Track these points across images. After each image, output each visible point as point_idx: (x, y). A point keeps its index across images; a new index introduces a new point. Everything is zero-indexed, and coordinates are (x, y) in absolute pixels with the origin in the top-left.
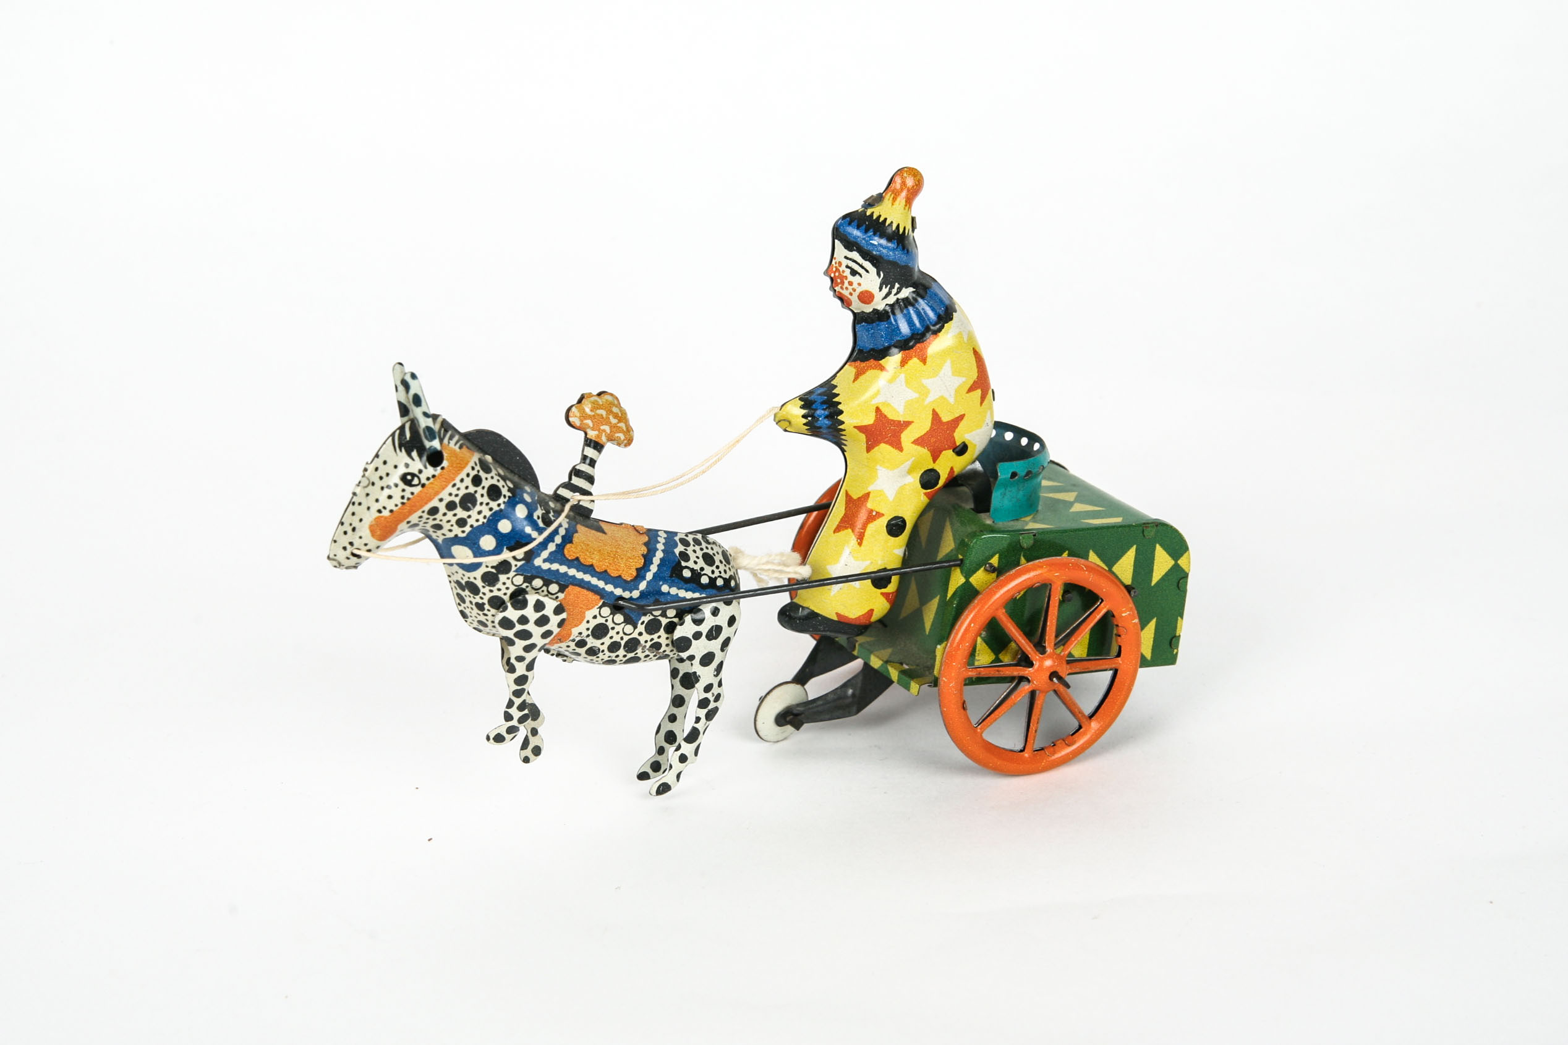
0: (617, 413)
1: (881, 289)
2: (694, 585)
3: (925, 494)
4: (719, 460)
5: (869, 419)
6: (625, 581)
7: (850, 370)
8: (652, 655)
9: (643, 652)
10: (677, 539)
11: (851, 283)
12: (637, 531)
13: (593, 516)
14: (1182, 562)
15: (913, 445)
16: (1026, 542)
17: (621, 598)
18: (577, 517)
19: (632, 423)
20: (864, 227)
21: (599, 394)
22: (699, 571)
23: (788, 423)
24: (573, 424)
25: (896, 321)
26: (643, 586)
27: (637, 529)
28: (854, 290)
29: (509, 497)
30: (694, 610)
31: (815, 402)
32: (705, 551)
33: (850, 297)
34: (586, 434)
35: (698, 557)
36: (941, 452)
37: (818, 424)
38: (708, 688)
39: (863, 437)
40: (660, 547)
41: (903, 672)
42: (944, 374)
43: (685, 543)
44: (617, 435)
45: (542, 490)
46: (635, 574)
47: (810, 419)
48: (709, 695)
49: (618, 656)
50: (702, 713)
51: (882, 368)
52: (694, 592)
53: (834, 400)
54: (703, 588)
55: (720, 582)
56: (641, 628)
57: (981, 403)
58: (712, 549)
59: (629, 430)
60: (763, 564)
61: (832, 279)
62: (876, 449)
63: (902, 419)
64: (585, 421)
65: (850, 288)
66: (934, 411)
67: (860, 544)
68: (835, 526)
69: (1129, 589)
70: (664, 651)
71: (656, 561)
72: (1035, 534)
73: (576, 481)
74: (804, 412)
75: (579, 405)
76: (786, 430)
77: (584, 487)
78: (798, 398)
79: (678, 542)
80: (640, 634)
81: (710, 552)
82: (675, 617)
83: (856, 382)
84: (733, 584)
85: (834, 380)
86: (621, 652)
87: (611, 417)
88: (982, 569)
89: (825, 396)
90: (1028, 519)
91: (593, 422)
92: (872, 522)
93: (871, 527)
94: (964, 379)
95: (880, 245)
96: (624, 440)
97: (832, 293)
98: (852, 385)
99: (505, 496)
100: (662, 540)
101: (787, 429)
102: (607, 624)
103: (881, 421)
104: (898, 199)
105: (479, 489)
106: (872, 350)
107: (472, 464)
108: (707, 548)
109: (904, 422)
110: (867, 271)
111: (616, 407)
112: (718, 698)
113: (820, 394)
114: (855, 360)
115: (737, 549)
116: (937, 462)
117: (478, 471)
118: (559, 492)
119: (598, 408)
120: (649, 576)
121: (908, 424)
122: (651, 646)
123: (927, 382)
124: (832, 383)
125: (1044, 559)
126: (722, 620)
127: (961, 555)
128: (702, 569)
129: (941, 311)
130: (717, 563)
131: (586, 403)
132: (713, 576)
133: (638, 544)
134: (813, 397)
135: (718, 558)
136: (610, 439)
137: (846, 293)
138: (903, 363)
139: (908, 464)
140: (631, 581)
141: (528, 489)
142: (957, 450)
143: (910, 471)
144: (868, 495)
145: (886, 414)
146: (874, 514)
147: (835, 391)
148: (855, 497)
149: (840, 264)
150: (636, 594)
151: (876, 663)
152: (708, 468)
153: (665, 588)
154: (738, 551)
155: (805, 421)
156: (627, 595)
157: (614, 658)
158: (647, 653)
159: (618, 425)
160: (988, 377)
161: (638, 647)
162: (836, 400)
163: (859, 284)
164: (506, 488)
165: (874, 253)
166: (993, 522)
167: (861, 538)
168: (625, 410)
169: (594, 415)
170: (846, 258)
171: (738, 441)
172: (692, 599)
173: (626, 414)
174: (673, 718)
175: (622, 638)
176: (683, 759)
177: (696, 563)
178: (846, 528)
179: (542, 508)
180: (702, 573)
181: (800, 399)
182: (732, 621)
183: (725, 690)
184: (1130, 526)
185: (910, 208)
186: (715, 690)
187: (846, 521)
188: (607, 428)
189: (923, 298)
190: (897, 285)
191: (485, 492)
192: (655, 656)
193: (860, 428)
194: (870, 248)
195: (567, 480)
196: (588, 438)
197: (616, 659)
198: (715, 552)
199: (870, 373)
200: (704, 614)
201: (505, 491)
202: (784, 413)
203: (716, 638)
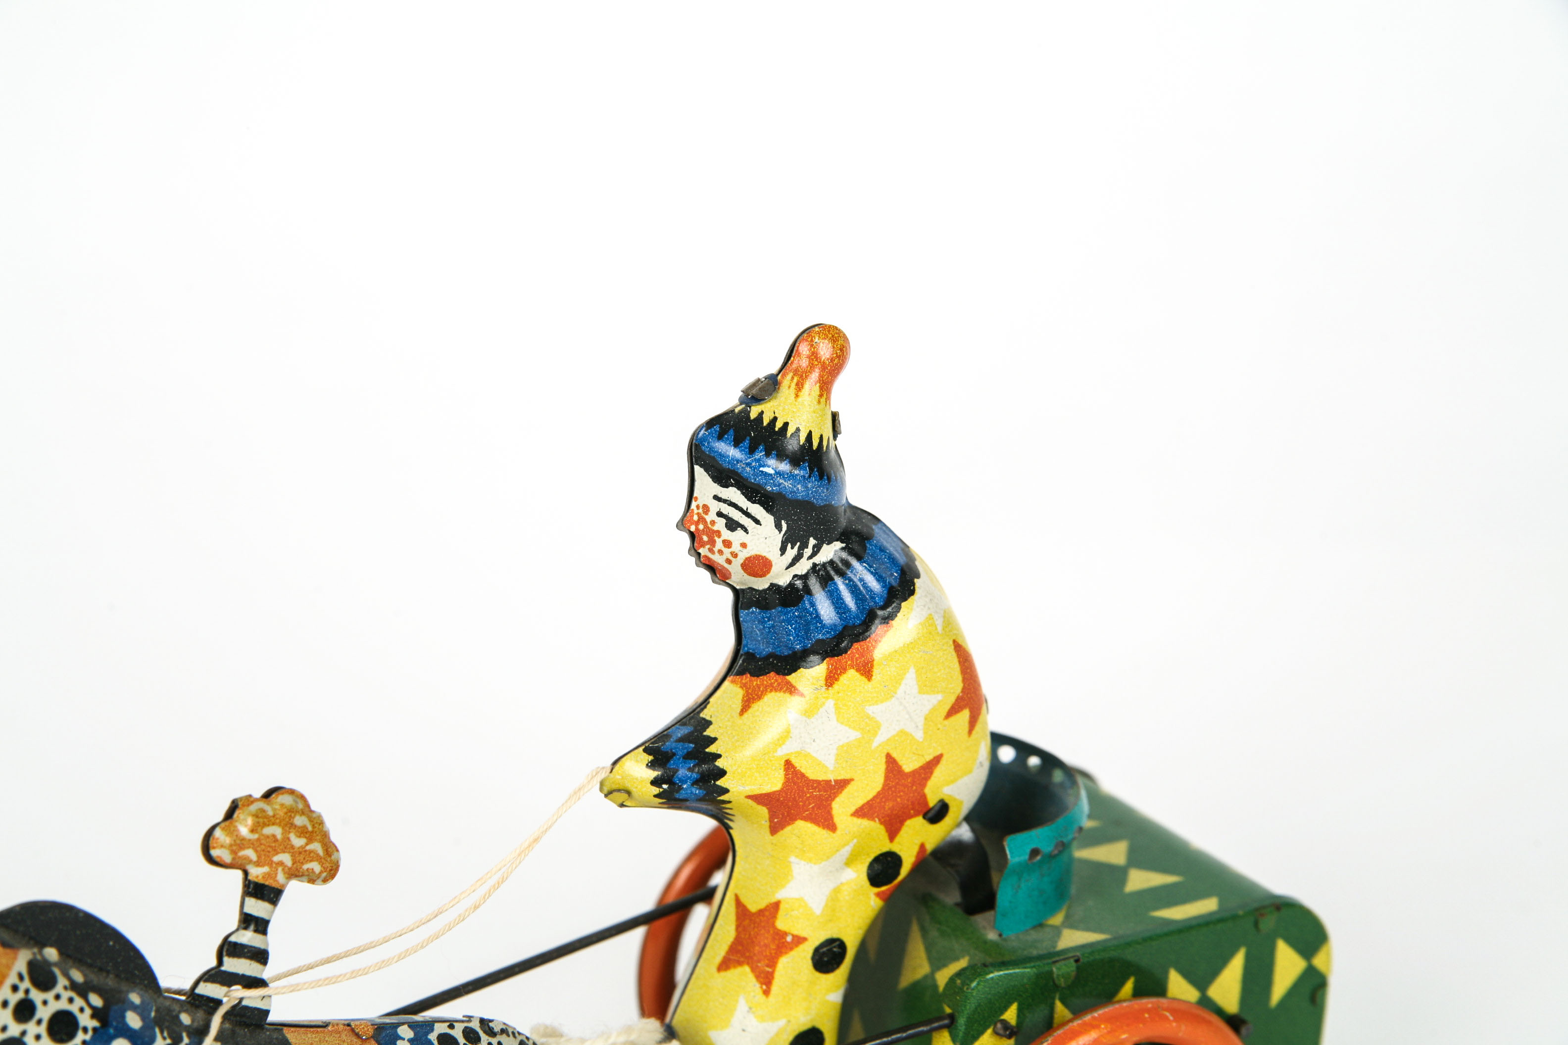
0: (305, 827)
1: (783, 550)
3: (878, 895)
4: (503, 880)
5: (774, 782)
7: (732, 691)
11: (727, 544)
14: (1318, 961)
15: (855, 820)
18: (237, 1029)
19: (334, 838)
20: (747, 443)
21: (268, 795)
23: (626, 796)
24: (218, 860)
25: (813, 605)
28: (735, 555)
29: (95, 1030)
31: (674, 754)
33: (726, 565)
34: (246, 873)
36: (902, 823)
37: (682, 795)
39: (763, 811)
42: (905, 692)
44: (305, 867)
47: (665, 786)
51: (791, 689)
53: (707, 750)
57: (970, 731)
59: (330, 849)
61: (692, 536)
62: (788, 829)
63: (832, 777)
64: (242, 853)
65: (727, 552)
66: (888, 756)
67: (767, 993)
68: (718, 959)
72: (1078, 955)
73: (232, 965)
74: (653, 774)
75: (227, 823)
76: (622, 805)
77: (248, 973)
78: (641, 749)
83: (746, 715)
85: (705, 711)
87: (292, 836)
88: (990, 1031)
89: (690, 742)
91: (256, 851)
92: (786, 953)
93: (784, 963)
94: (939, 697)
95: (779, 473)
96: (321, 872)
97: (693, 559)
98: (739, 721)
99: (85, 1030)
101: (624, 804)
103: (795, 783)
104: (807, 386)
105: (32, 1028)
106: (771, 655)
107: (13, 979)
109: (836, 781)
110: (757, 522)
111: (303, 813)
113: (681, 740)
114: (740, 673)
116: (898, 839)
117: (27, 991)
118: (199, 991)
119: (265, 825)
121: (842, 784)
123: (874, 710)
124: (702, 715)
125: (1101, 1012)
127: (949, 1006)
129: (893, 577)
131: (242, 816)
134: (669, 745)
136: (294, 874)
137: (718, 559)
138: (831, 679)
139: (846, 851)
141: (135, 998)
142: (930, 815)
144: (776, 906)
145: (803, 771)
146: (789, 939)
147: (709, 732)
148: (753, 907)
149: (706, 509)
155: (656, 790)
159: (308, 848)
160: (979, 685)
162: (711, 749)
163: (744, 545)
164: (88, 1012)
165: (769, 488)
167: (766, 980)
168: (319, 816)
169: (258, 840)
170: (717, 498)
171: (536, 840)
173: (322, 823)
178: (740, 963)
179: (165, 1034)
181: (645, 751)
185: (828, 399)
187: (738, 952)
188: (285, 858)
189: (859, 558)
190: (812, 542)
191: (43, 1029)
193: (759, 799)
194: (760, 480)
195: (213, 963)
196: (250, 881)
199: (771, 699)
201: (86, 1020)
202: (619, 777)
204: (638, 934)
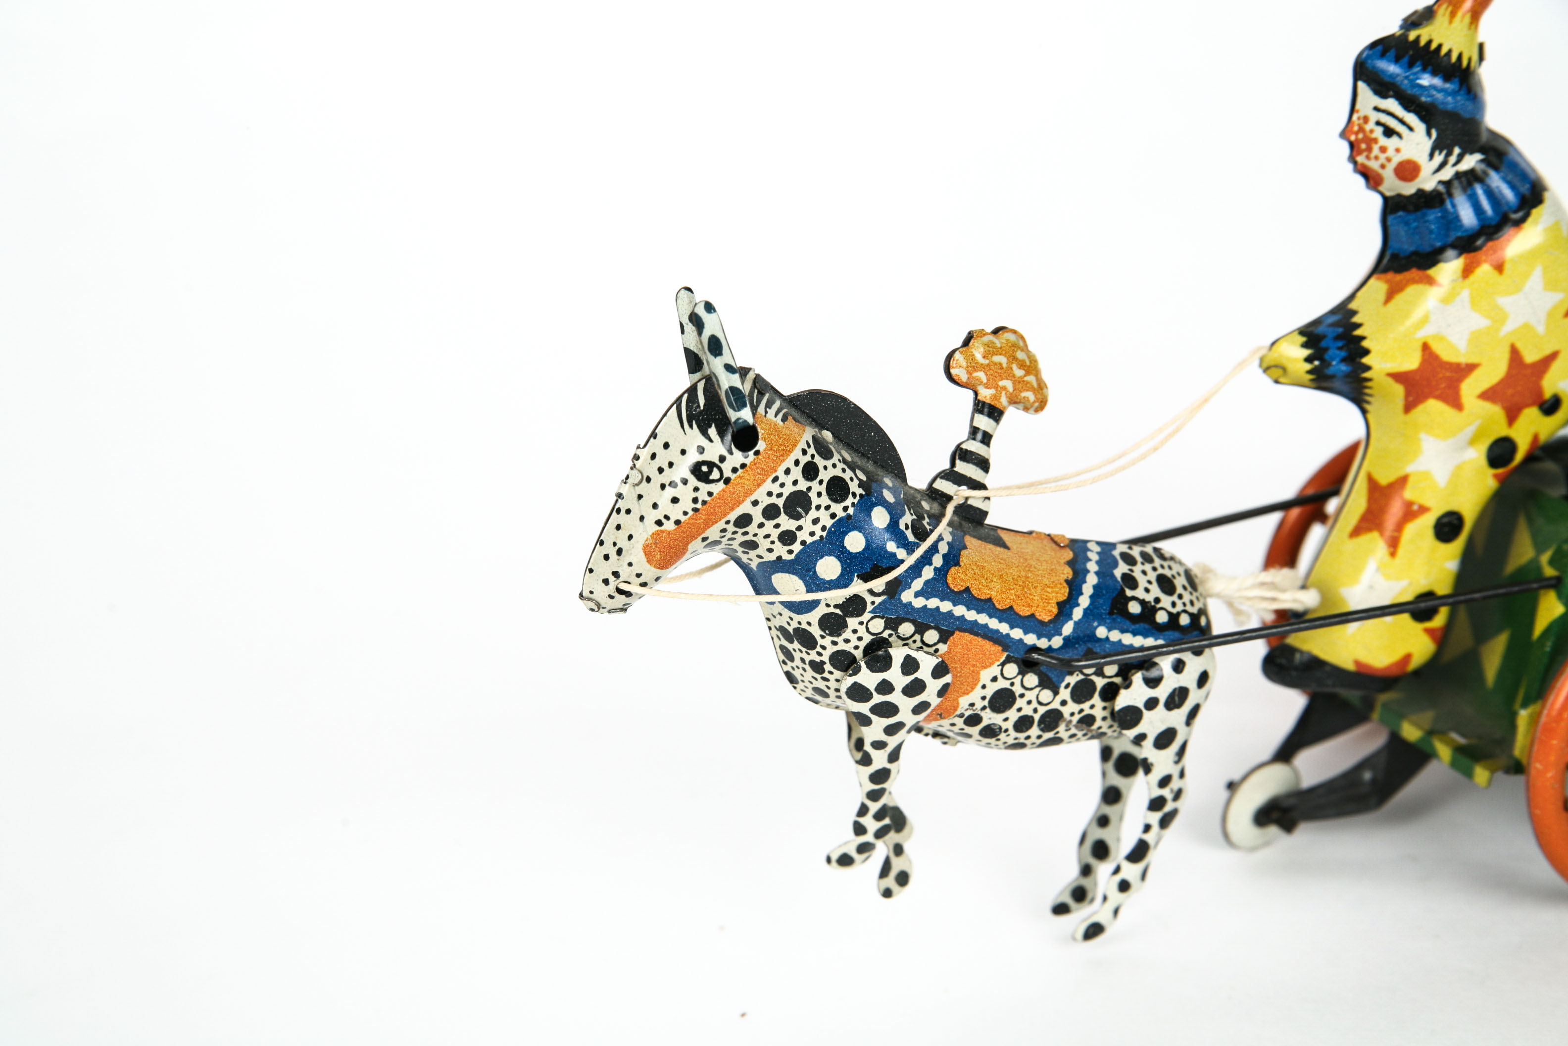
0: (1024, 361)
1: (1431, 156)
2: (1147, 626)
3: (1496, 476)
4: (1178, 430)
5: (1411, 362)
6: (1042, 623)
7: (1378, 286)
8: (1080, 734)
9: (1067, 730)
10: (1116, 553)
11: (1383, 150)
13: (988, 521)
17: (1034, 649)
18: (964, 523)
19: (1045, 376)
20: (1406, 59)
21: (996, 331)
22: (1153, 604)
23: (1280, 371)
24: (956, 378)
25: (1454, 206)
26: (1068, 629)
27: (1056, 539)
28: (1389, 160)
29: (861, 495)
30: (1146, 665)
32: (1160, 571)
33: (1380, 171)
34: (976, 394)
35: (1150, 582)
37: (1330, 371)
38: (1164, 782)
39: (1399, 390)
40: (1092, 567)
41: (1459, 750)
43: (1129, 560)
44: (1024, 394)
45: (910, 482)
46: (1055, 610)
47: (1317, 363)
48: (1166, 793)
49: (1028, 737)
50: (1154, 818)
51: (1431, 281)
52: (1145, 636)
54: (1158, 629)
55: (1184, 620)
56: (1065, 694)
58: (1170, 568)
59: (1041, 387)
60: (1246, 589)
61: (1352, 145)
63: (1463, 359)
64: (975, 374)
65: (1382, 157)
67: (1393, 554)
70: (1100, 728)
71: (1088, 589)
73: (963, 468)
74: (1307, 352)
75: (964, 349)
76: (1277, 382)
77: (974, 477)
79: (1118, 558)
80: (1064, 703)
81: (1168, 573)
82: (1117, 675)
84: (1203, 621)
86: (1034, 731)
87: (1014, 367)
91: (986, 375)
93: (1410, 529)
95: (1433, 87)
96: (1034, 402)
97: (1350, 166)
99: (854, 495)
100: (1093, 556)
102: (1014, 688)
104: (1460, 14)
105: (814, 484)
106: (1415, 253)
107: (802, 445)
108: (1162, 567)
110: (1411, 129)
111: (1022, 350)
112: (1178, 795)
113: (1333, 325)
114: (1385, 271)
117: (813, 456)
118: (936, 485)
119: (994, 354)
120: (1078, 613)
121: (1471, 368)
122: (1081, 721)
123: (1504, 302)
126: (1188, 679)
128: (1157, 600)
129: (1525, 189)
130: (1180, 590)
131: (976, 344)
132: (1174, 611)
133: (1058, 562)
134: (1320, 330)
135: (1180, 582)
136: (1014, 401)
137: (1374, 165)
138: (1467, 272)
139: (1469, 431)
140: (1050, 621)
141: (888, 481)
142: (1546, 406)
143: (1473, 441)
144: (1403, 480)
146: (1415, 508)
147: (1356, 319)
149: (1366, 119)
150: (1057, 642)
151: (1411, 732)
152: (1163, 443)
153: (1101, 632)
154: (1207, 570)
155: (1308, 366)
156: (1043, 643)
157: (1022, 741)
158: (1073, 731)
159: (1026, 379)
161: (1060, 723)
163: (1398, 150)
164: (856, 482)
165: (1423, 99)
167: (1393, 544)
168: (1034, 356)
169: (988, 365)
170: (1376, 109)
171: (1206, 400)
172: (1142, 649)
173: (1036, 361)
174: (1103, 821)
175: (1035, 711)
176: (1124, 886)
177: (1147, 590)
178: (1369, 530)
179: (912, 512)
180: (1158, 606)
182: (1203, 679)
183: (1190, 784)
185: (1476, 27)
186: (1175, 784)
188: (1008, 384)
189: (1496, 169)
190: (1457, 151)
191: (823, 488)
192: (1085, 735)
193: (1398, 377)
194: (1415, 91)
196: (979, 400)
197: (1027, 742)
198: (1174, 572)
199: (1412, 290)
200: (1162, 670)
201: (854, 487)
203: (1179, 706)
204: (1275, 518)
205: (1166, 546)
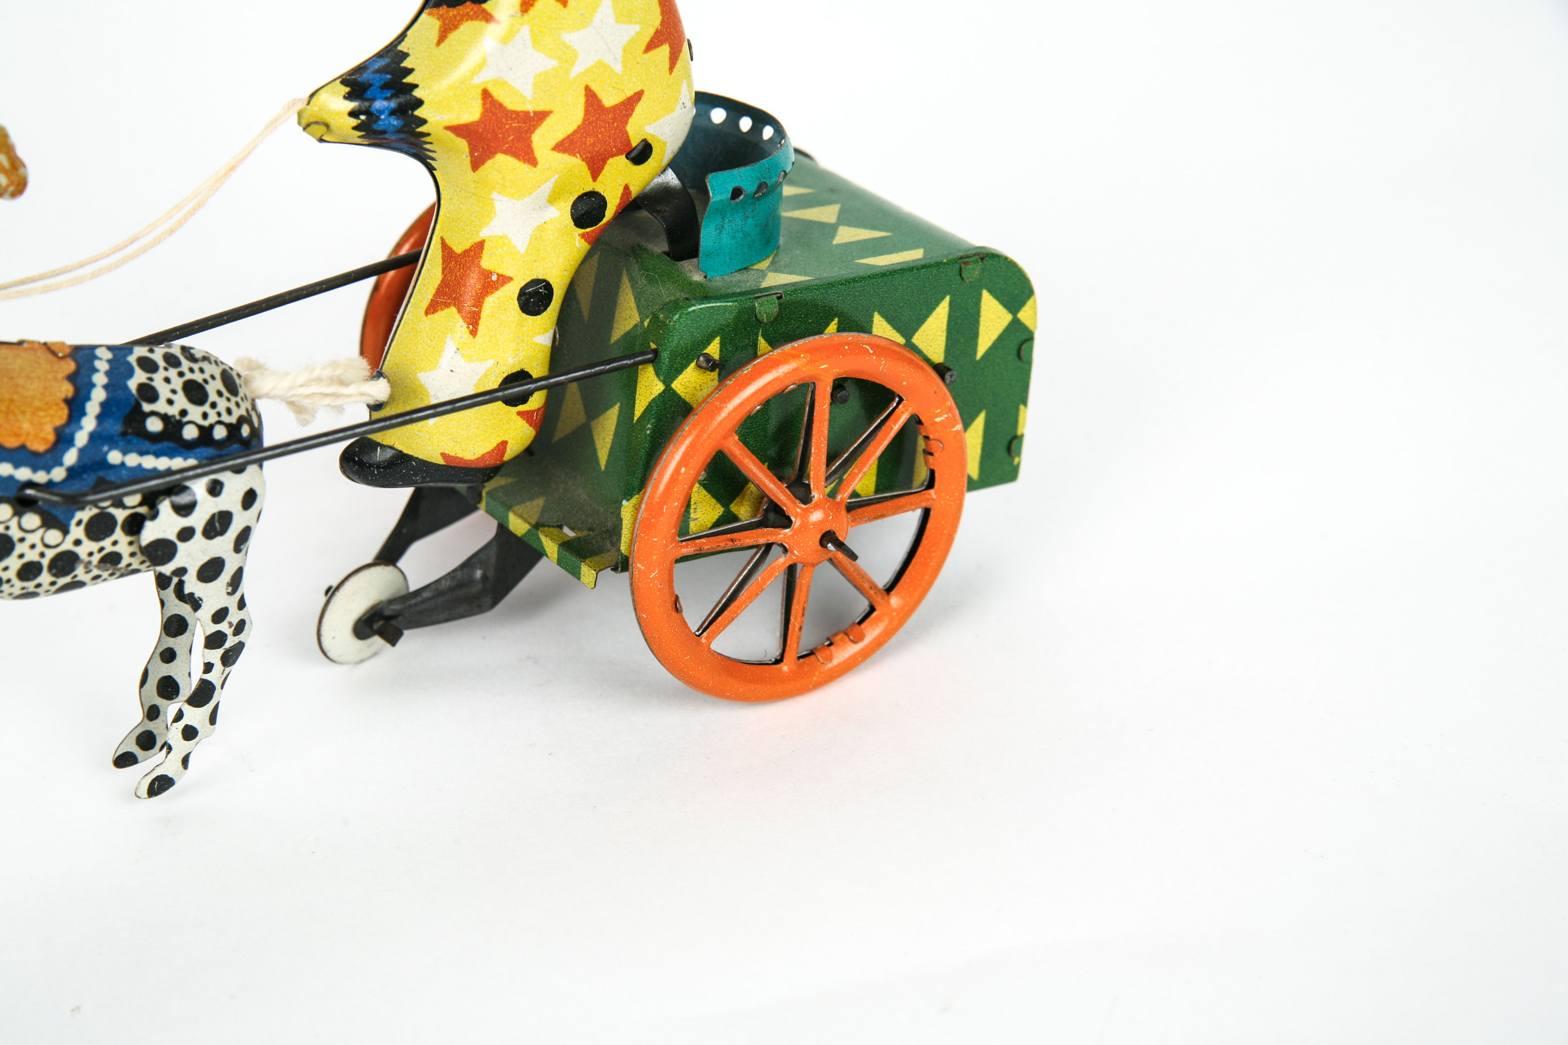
2: (171, 445)
3: (583, 236)
4: (199, 206)
5: (472, 113)
6: (36, 454)
7: (430, 23)
8: (105, 574)
9: (87, 572)
10: (132, 359)
12: (54, 353)
14: (1024, 315)
15: (556, 154)
16: (766, 309)
17: (30, 484)
19: (22, 152)
22: (178, 417)
23: (324, 128)
26: (71, 457)
27: (53, 348)
30: (176, 490)
31: (371, 85)
32: (189, 376)
35: (174, 392)
36: (604, 161)
37: (380, 126)
38: (220, 616)
39: (463, 144)
40: (100, 379)
41: (566, 546)
42: (602, 21)
43: (148, 365)
46: (51, 437)
47: (363, 117)
48: (224, 627)
49: (39, 586)
50: (215, 656)
52: (171, 456)
53: (405, 81)
54: (186, 447)
55: (220, 433)
56: (77, 532)
57: (671, 69)
58: (202, 370)
60: (302, 386)
62: (489, 163)
63: (530, 107)
66: (587, 88)
67: (474, 333)
68: (426, 303)
69: (941, 370)
70: (129, 565)
71: (93, 408)
72: (781, 295)
74: (351, 105)
76: (321, 140)
78: (338, 81)
79: (135, 364)
80: (78, 542)
81: (198, 377)
82: (141, 504)
83: (442, 45)
84: (245, 431)
85: (403, 44)
86: (45, 578)
88: (693, 365)
89: (387, 73)
90: (765, 265)
92: (492, 293)
93: (490, 302)
94: (637, 28)
96: (8, 186)
98: (436, 51)
100: (102, 366)
101: (324, 138)
102: (10, 533)
103: (493, 114)
108: (192, 370)
109: (535, 113)
112: (240, 627)
115: (251, 361)
116: (600, 178)
120: (81, 439)
121: (542, 116)
122: (103, 560)
123: (572, 38)
124: (400, 48)
125: (801, 342)
126: (230, 500)
127: (654, 343)
128: (184, 413)
130: (213, 397)
132: (206, 423)
133: (55, 379)
134: (366, 77)
135: (213, 388)
139: (547, 187)
140: (47, 451)
142: (633, 154)
143: (552, 199)
144: (480, 245)
145: (501, 100)
146: (494, 278)
147: (406, 64)
148: (458, 249)
150: (58, 474)
151: (518, 526)
152: (180, 223)
153: (114, 457)
154: (255, 366)
155: (354, 122)
156: (41, 477)
157: (32, 589)
158: (96, 572)
160: (679, 21)
161: (77, 565)
162: (409, 79)
166: (705, 277)
167: (473, 322)
171: (233, 168)
174: (168, 656)
175: (42, 555)
176: (190, 733)
177: (170, 402)
178: (447, 305)
180: (185, 419)
181: (342, 82)
182: (250, 498)
184: (938, 264)
186: (234, 616)
187: (446, 294)
192: (111, 575)
193: (458, 130)
197: (38, 590)
198: (207, 376)
199: (467, 28)
200: (194, 495)
202: (316, 109)
203: (222, 532)
205: (198, 342)
